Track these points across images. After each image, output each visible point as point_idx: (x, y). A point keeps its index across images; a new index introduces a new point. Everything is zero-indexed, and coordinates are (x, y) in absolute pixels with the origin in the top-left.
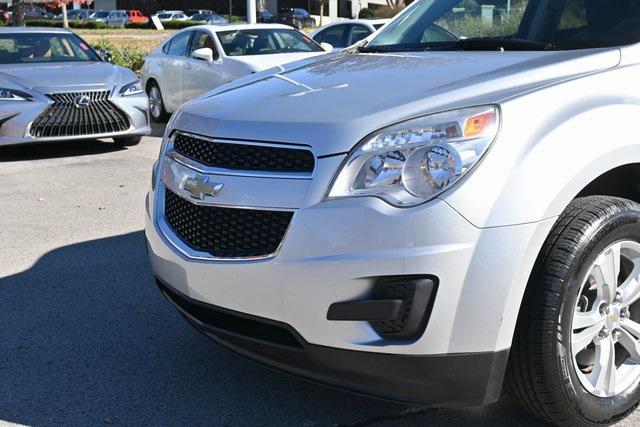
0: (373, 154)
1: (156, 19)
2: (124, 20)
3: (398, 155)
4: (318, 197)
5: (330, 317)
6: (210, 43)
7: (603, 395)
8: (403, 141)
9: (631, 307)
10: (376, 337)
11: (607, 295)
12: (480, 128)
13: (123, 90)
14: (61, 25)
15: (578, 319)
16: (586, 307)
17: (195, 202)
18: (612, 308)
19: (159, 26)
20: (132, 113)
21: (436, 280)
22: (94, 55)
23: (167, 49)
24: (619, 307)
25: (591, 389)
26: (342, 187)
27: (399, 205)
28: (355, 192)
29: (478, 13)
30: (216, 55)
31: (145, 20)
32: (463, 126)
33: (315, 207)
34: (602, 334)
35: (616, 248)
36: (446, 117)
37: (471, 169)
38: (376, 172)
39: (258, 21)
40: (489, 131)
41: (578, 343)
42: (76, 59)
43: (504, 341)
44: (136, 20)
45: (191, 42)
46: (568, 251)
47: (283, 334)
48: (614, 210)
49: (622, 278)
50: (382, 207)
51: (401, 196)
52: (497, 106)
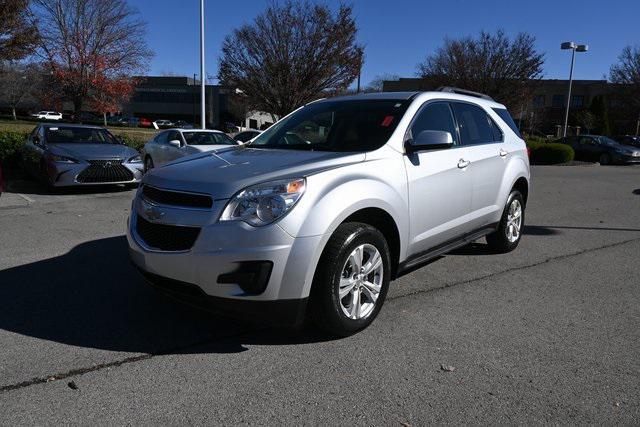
0: (243, 199)
1: (155, 124)
2: (138, 123)
3: (255, 200)
4: (213, 221)
5: (218, 282)
6: (179, 138)
7: (354, 318)
8: (258, 194)
9: (369, 275)
10: (242, 292)
11: (357, 270)
12: (297, 188)
13: (130, 160)
14: (102, 124)
15: (343, 282)
16: (347, 276)
17: (151, 221)
18: (359, 276)
19: (157, 127)
20: (135, 172)
21: (272, 263)
22: (115, 141)
23: (156, 139)
24: (363, 275)
25: (348, 315)
26: (226, 216)
27: (255, 225)
28: (233, 218)
29: (318, 130)
30: (182, 144)
31: (149, 124)
32: (288, 186)
33: (213, 225)
34: (354, 289)
35: (361, 247)
36: (280, 182)
37: (291, 208)
38: (245, 208)
39: (207, 128)
40: (302, 189)
41: (343, 293)
42: (106, 142)
43: (306, 293)
44: (144, 123)
45: (169, 137)
46: (338, 249)
47: (194, 290)
48: (360, 229)
49: (364, 262)
50: (247, 226)
51: (256, 221)
52: (305, 178)
